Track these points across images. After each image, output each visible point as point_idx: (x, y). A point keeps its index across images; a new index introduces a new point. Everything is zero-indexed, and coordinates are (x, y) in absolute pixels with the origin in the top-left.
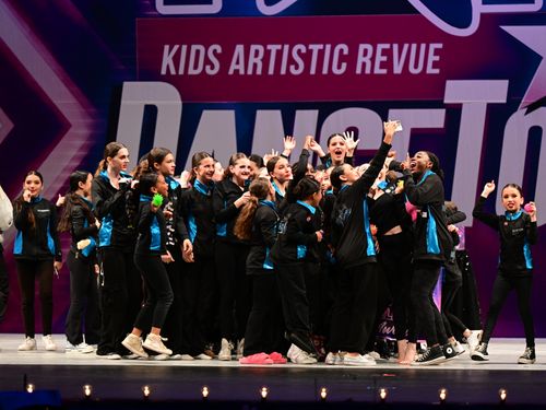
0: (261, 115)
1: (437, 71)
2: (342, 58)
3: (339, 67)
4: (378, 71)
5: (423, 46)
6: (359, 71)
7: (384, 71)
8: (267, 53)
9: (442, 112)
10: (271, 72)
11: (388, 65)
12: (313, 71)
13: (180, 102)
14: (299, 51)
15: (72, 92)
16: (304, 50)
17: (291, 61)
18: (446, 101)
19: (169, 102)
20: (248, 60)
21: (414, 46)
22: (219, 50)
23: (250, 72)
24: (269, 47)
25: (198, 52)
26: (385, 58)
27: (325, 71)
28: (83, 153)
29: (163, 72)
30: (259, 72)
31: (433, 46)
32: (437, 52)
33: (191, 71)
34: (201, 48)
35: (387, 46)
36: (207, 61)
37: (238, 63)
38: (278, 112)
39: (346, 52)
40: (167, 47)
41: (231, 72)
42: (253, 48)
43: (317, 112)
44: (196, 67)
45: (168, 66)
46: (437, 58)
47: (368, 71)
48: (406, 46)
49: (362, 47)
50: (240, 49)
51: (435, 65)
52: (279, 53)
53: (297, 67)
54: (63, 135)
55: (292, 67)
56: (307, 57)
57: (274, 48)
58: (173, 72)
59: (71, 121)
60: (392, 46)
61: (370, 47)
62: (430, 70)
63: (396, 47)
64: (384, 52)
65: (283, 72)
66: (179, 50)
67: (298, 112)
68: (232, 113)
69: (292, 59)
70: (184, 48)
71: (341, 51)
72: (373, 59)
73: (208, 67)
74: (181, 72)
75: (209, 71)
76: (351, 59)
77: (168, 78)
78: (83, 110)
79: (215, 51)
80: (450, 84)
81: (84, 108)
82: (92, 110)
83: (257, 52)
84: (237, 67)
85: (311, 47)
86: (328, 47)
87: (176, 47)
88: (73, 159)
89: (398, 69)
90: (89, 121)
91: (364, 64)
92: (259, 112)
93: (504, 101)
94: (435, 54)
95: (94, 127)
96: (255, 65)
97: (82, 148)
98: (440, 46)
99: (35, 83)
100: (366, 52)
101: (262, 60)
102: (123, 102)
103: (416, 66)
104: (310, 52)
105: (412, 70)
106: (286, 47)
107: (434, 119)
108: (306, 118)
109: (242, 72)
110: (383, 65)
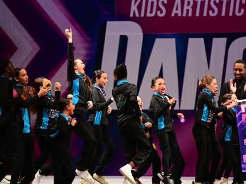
0: (191, 40)
2: (241, 6)
3: (240, 11)
8: (195, 3)
10: (197, 14)
12: (223, 14)
13: (142, 33)
14: (215, 2)
16: (218, 1)
17: (210, 8)
19: (135, 33)
20: (183, 8)
22: (166, 2)
23: (184, 15)
25: (152, 3)
27: (231, 14)
29: (131, 15)
30: (190, 15)
33: (149, 15)
34: (155, 0)
36: (158, 8)
37: (177, 9)
38: (202, 40)
39: (244, 2)
41: (173, 15)
43: (226, 39)
44: (151, 12)
45: (134, 12)
50: (178, 1)
52: (203, 3)
53: (213, 12)
55: (211, 12)
57: (199, 0)
58: (137, 15)
65: (205, 14)
66: (141, 2)
67: (215, 40)
68: (174, 40)
70: (144, 1)
71: (240, 1)
73: (159, 12)
74: (142, 15)
75: (159, 14)
77: (134, 19)
78: (82, 39)
79: (163, 2)
81: (83, 37)
82: (88, 39)
83: (189, 3)
84: (176, 12)
87: (139, 0)
90: (86, 45)
95: (88, 49)
96: (188, 11)
99: (52, 22)
101: (192, 7)
102: (107, 34)
104: (221, 2)
108: (219, 43)
109: (180, 15)
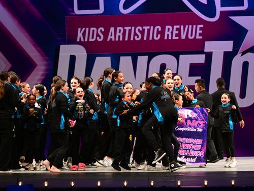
0: (122, 58)
1: (201, 37)
2: (158, 32)
3: (157, 36)
4: (174, 38)
5: (195, 26)
6: (166, 38)
7: (177, 38)
8: (125, 31)
9: (204, 55)
10: (126, 39)
11: (179, 35)
12: (145, 39)
13: (86, 54)
14: (139, 30)
15: (37, 50)
16: (141, 29)
17: (135, 34)
18: (205, 51)
19: (81, 54)
20: (116, 34)
21: (190, 26)
22: (103, 30)
23: (117, 39)
24: (125, 28)
25: (93, 31)
26: (177, 32)
27: (151, 38)
28: (43, 77)
29: (78, 40)
30: (121, 39)
31: (199, 26)
32: (201, 29)
33: (91, 40)
34: (95, 29)
35: (178, 27)
36: (98, 35)
37: (111, 35)
38: (130, 57)
39: (160, 30)
40: (79, 29)
41: (108, 40)
42: (118, 28)
43: (147, 57)
44: (93, 38)
45: (80, 38)
46: (201, 32)
47: (170, 38)
48: (187, 26)
49: (167, 27)
50: (112, 29)
51: (200, 35)
52: (130, 31)
53: (138, 37)
54: (34, 69)
55: (136, 37)
56: (142, 32)
57: (127, 28)
58: (82, 40)
59: (37, 63)
60: (180, 27)
61: (170, 27)
62: (198, 37)
63: (182, 27)
64: (177, 29)
65: (132, 39)
66: (85, 31)
67: (140, 58)
68: (109, 58)
69: (136, 33)
70: (87, 29)
71: (158, 29)
72: (172, 33)
73: (98, 38)
74: (86, 40)
75: (98, 39)
76: (162, 33)
77: (80, 43)
78: (42, 58)
79: (101, 30)
80: (207, 43)
82: (47, 58)
83: (120, 31)
84: (111, 37)
85: (144, 28)
86: (152, 27)
87: (84, 29)
88: (39, 80)
89: (183, 37)
90: (45, 63)
91: (168, 35)
92: (121, 57)
93: (232, 50)
94: (200, 30)
95: (45, 65)
96: (119, 36)
97: (42, 75)
98: (202, 26)
100: (169, 29)
101: (122, 34)
102: (60, 54)
103: (191, 35)
104: (144, 30)
105: (190, 37)
106: (133, 28)
107: (200, 59)
108: (142, 60)
109: (113, 40)
110: (177, 35)
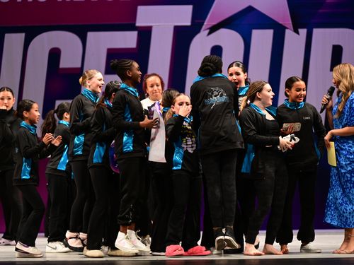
9: (135, 33)
43: (23, 35)
67: (8, 37)
93: (189, 24)
107: (127, 40)
